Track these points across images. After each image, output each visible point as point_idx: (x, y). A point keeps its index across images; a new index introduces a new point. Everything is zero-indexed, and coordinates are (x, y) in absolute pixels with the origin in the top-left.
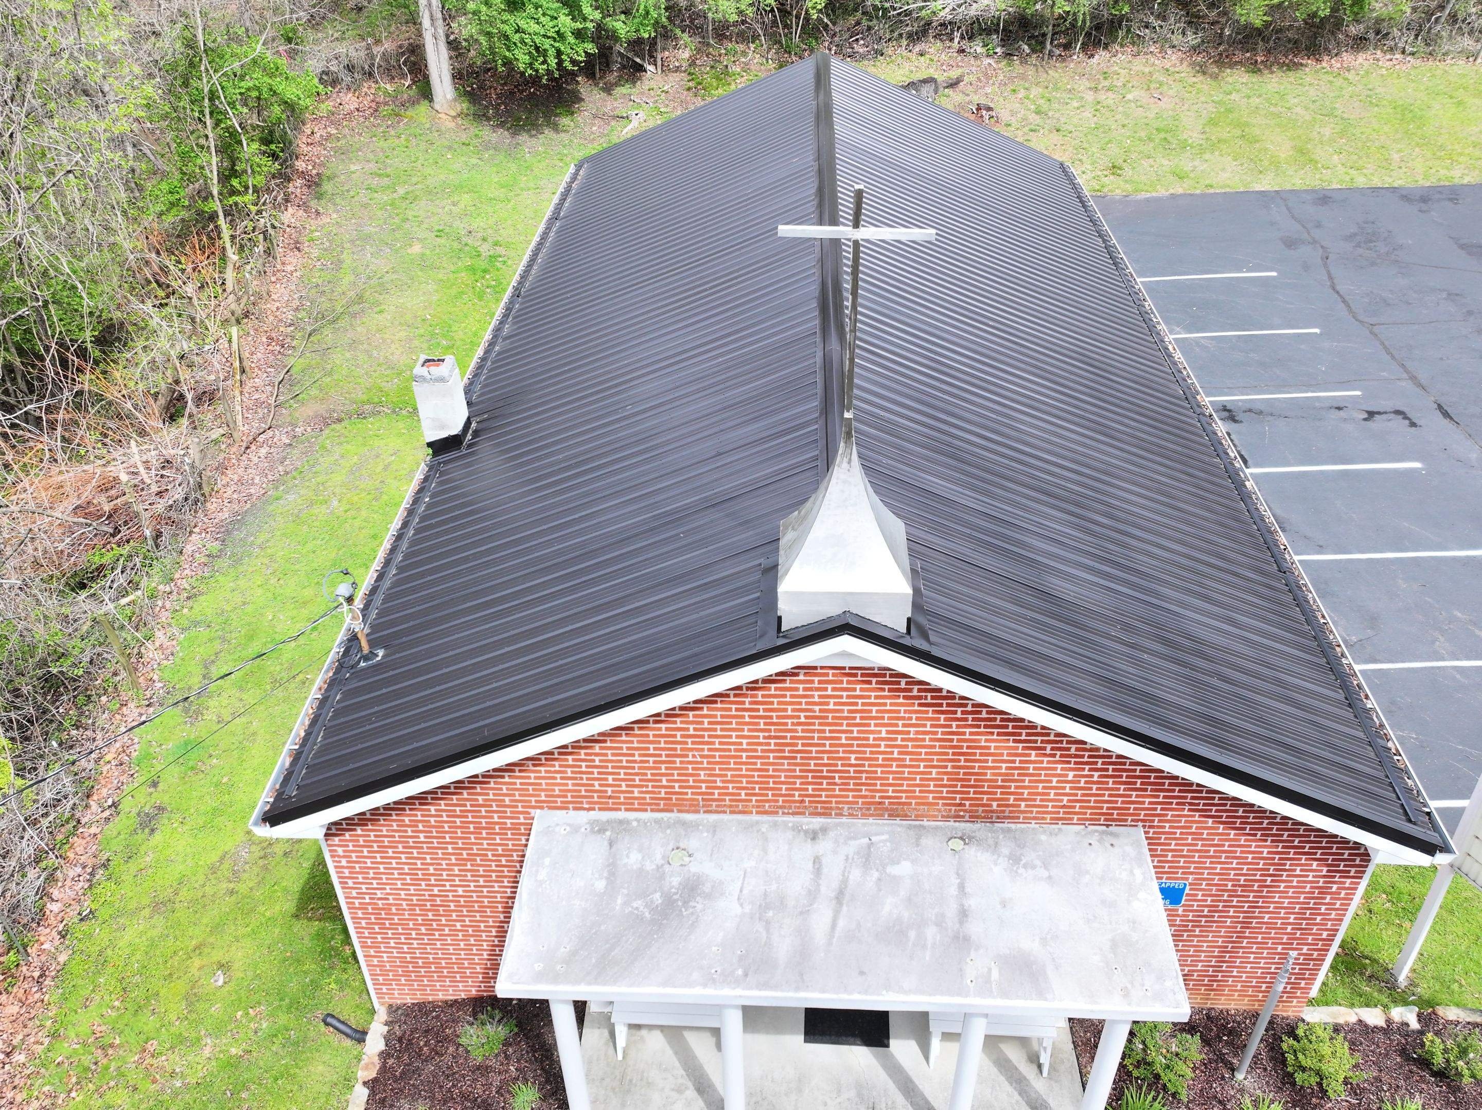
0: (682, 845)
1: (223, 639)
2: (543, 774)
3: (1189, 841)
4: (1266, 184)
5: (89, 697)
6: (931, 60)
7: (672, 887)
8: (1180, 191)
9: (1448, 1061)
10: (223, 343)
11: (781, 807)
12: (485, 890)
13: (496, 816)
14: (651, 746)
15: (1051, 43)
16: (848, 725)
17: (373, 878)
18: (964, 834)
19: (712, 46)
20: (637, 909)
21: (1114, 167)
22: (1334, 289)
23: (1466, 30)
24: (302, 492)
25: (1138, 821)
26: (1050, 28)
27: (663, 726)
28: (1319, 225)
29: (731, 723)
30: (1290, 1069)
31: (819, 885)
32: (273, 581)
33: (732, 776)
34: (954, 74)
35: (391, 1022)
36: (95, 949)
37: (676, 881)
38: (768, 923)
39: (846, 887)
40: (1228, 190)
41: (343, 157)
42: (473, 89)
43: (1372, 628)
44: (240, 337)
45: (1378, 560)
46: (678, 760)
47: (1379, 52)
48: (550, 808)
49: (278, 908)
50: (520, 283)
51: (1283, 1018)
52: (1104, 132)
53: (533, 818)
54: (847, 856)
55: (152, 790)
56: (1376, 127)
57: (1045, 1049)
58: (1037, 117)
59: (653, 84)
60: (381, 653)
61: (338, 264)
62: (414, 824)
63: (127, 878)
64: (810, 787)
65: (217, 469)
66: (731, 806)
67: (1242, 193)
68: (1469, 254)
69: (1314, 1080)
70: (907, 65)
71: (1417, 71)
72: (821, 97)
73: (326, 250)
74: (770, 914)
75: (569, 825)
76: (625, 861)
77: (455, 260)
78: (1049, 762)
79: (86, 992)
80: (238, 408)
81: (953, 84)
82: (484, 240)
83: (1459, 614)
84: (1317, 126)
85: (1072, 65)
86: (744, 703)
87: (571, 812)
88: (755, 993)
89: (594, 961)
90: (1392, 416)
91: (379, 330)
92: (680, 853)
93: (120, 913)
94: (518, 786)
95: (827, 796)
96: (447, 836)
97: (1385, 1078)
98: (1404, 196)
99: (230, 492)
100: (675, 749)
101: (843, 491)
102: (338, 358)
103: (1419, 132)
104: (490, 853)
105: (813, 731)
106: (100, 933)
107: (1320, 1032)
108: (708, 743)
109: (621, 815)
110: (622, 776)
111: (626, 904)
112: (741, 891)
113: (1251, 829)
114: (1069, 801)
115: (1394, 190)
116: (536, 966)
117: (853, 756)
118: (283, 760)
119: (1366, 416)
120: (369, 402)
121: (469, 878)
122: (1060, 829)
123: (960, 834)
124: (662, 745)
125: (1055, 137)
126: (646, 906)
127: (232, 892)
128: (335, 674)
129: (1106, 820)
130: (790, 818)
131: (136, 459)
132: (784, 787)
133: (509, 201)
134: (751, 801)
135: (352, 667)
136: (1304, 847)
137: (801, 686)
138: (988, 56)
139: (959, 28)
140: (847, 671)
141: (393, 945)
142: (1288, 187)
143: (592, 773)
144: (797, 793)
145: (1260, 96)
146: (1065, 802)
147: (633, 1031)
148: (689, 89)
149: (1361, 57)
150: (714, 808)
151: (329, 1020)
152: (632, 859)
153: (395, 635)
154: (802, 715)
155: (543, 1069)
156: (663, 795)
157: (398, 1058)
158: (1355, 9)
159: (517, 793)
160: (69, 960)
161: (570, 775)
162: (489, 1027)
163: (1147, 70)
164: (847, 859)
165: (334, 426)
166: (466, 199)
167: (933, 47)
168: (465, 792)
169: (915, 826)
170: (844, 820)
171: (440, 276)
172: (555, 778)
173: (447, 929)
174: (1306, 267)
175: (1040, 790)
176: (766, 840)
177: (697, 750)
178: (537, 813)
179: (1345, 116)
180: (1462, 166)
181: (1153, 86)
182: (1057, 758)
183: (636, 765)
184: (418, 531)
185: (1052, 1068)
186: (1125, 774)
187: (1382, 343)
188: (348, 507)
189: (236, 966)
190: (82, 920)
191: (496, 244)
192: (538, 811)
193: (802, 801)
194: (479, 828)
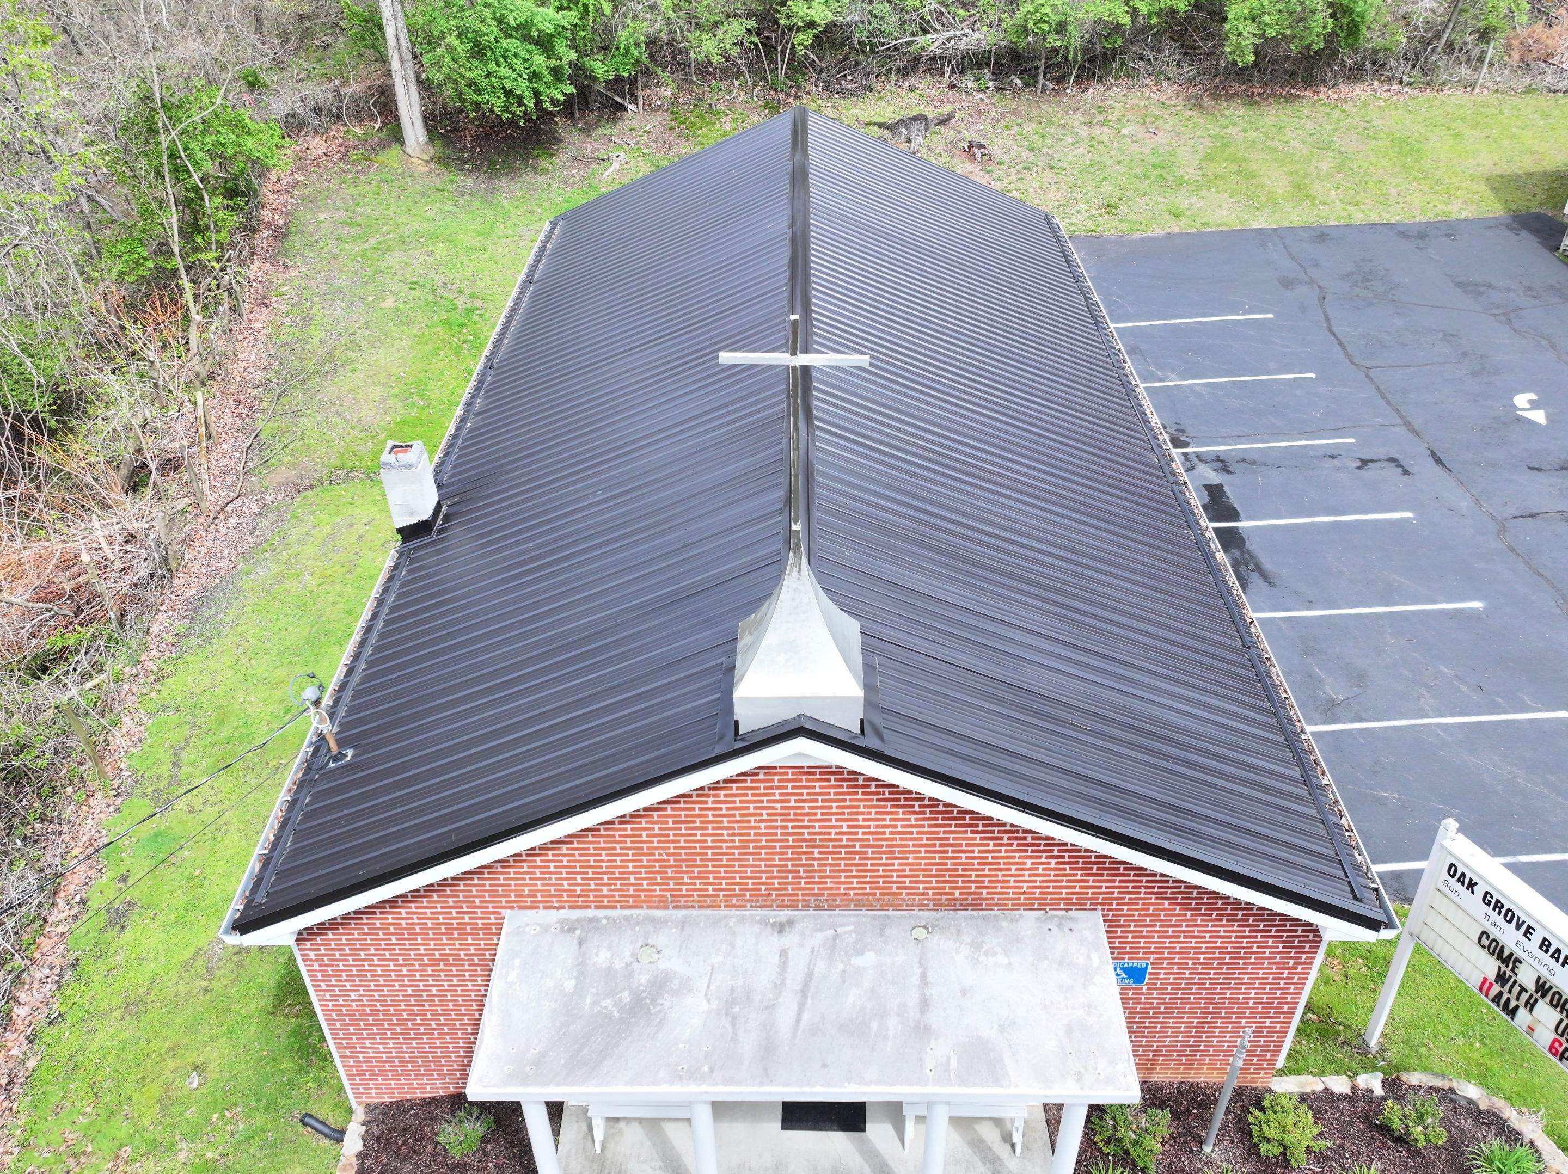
0: (650, 942)
1: (193, 724)
2: (512, 876)
3: (1148, 922)
4: (1262, 222)
5: (53, 788)
6: (922, 96)
7: (641, 985)
8: (1177, 230)
9: (1407, 1126)
10: (188, 408)
11: (748, 901)
12: (459, 989)
13: (466, 917)
14: (618, 846)
15: (1044, 77)
16: (809, 821)
17: (346, 981)
18: (928, 923)
19: (695, 83)
20: (606, 1008)
21: (1109, 206)
22: (1330, 331)
23: (1464, 59)
24: (273, 565)
25: (1096, 904)
26: (1043, 62)
27: (629, 826)
28: (1316, 265)
29: (695, 822)
30: (1255, 1140)
31: (784, 979)
32: (244, 661)
33: (699, 872)
34: (945, 110)
35: (368, 1122)
36: (64, 1054)
37: (644, 979)
38: (734, 1018)
39: (811, 979)
40: (1225, 228)
41: (311, 205)
42: (447, 131)
43: (1359, 686)
44: (205, 401)
45: (1367, 615)
46: (645, 858)
47: (1376, 83)
48: (521, 908)
49: (253, 1005)
50: (492, 353)
51: (1252, 1089)
52: (1099, 169)
53: (503, 918)
54: (813, 948)
55: (122, 885)
56: (1374, 161)
57: (1017, 1129)
58: (1030, 154)
59: (634, 124)
60: (350, 753)
61: (307, 321)
62: (385, 927)
63: (97, 978)
64: (776, 881)
65: (183, 541)
66: (699, 901)
67: (1239, 231)
68: (1466, 292)
69: (1277, 1150)
70: (897, 102)
71: (1415, 102)
72: (798, 157)
73: (294, 305)
74: (737, 1009)
75: (539, 925)
76: (595, 959)
77: (430, 313)
78: (1006, 851)
79: (54, 1099)
80: (205, 476)
81: (944, 121)
82: (461, 292)
83: (1445, 670)
84: (1314, 161)
85: (1066, 99)
86: (706, 802)
87: (542, 911)
88: (721, 1088)
89: (563, 1062)
90: (1385, 464)
91: (351, 391)
92: (648, 950)
93: (90, 1015)
94: (488, 888)
95: (793, 889)
96: (419, 937)
97: (1348, 1145)
98: (1402, 232)
99: (198, 567)
100: (642, 848)
101: (793, 599)
102: (309, 421)
103: (1417, 166)
104: (462, 953)
105: (776, 827)
106: (69, 1037)
107: (1284, 1102)
108: (673, 842)
109: (590, 913)
110: (590, 875)
111: (595, 1003)
112: (708, 987)
113: (1206, 909)
114: (1029, 887)
115: (1391, 226)
116: (506, 1068)
117: (816, 850)
118: (253, 866)
119: (1359, 464)
120: (342, 467)
121: (443, 977)
122: (1021, 915)
123: (923, 923)
124: (629, 845)
125: (1049, 175)
126: (615, 1005)
127: (206, 991)
128: (304, 775)
129: (1065, 904)
130: (760, 912)
131: (99, 534)
132: (750, 881)
133: (486, 250)
134: (719, 896)
135: (321, 769)
136: (1259, 925)
137: (762, 785)
138: (980, 91)
139: (949, 62)
140: (806, 770)
141: (368, 1045)
142: (1286, 224)
143: (561, 873)
144: (763, 887)
145: (1257, 129)
146: (1025, 889)
147: (611, 1124)
148: (672, 129)
149: (1358, 88)
150: (683, 903)
151: (307, 1120)
152: (601, 957)
153: (365, 734)
154: (764, 812)
155: (521, 1165)
156: (632, 892)
157: (377, 1158)
158: (1350, 41)
159: (487, 894)
160: (37, 1066)
161: (538, 875)
162: (466, 1124)
163: (1142, 103)
164: (812, 952)
165: (305, 493)
166: (441, 249)
167: (923, 83)
168: (435, 895)
169: (880, 916)
170: (811, 912)
171: (415, 331)
172: (525, 879)
173: (422, 1028)
174: (1303, 309)
175: (1000, 878)
176: (734, 934)
177: (663, 848)
178: (507, 913)
179: (1343, 149)
180: (1460, 200)
181: (1148, 120)
182: (1015, 847)
183: (604, 865)
184: (387, 623)
185: (1025, 1146)
186: (1081, 861)
187: (1378, 388)
188: (321, 580)
189: (212, 1066)
190: (50, 1023)
191: (473, 296)
192: (509, 911)
193: (769, 895)
194: (450, 930)
